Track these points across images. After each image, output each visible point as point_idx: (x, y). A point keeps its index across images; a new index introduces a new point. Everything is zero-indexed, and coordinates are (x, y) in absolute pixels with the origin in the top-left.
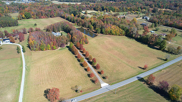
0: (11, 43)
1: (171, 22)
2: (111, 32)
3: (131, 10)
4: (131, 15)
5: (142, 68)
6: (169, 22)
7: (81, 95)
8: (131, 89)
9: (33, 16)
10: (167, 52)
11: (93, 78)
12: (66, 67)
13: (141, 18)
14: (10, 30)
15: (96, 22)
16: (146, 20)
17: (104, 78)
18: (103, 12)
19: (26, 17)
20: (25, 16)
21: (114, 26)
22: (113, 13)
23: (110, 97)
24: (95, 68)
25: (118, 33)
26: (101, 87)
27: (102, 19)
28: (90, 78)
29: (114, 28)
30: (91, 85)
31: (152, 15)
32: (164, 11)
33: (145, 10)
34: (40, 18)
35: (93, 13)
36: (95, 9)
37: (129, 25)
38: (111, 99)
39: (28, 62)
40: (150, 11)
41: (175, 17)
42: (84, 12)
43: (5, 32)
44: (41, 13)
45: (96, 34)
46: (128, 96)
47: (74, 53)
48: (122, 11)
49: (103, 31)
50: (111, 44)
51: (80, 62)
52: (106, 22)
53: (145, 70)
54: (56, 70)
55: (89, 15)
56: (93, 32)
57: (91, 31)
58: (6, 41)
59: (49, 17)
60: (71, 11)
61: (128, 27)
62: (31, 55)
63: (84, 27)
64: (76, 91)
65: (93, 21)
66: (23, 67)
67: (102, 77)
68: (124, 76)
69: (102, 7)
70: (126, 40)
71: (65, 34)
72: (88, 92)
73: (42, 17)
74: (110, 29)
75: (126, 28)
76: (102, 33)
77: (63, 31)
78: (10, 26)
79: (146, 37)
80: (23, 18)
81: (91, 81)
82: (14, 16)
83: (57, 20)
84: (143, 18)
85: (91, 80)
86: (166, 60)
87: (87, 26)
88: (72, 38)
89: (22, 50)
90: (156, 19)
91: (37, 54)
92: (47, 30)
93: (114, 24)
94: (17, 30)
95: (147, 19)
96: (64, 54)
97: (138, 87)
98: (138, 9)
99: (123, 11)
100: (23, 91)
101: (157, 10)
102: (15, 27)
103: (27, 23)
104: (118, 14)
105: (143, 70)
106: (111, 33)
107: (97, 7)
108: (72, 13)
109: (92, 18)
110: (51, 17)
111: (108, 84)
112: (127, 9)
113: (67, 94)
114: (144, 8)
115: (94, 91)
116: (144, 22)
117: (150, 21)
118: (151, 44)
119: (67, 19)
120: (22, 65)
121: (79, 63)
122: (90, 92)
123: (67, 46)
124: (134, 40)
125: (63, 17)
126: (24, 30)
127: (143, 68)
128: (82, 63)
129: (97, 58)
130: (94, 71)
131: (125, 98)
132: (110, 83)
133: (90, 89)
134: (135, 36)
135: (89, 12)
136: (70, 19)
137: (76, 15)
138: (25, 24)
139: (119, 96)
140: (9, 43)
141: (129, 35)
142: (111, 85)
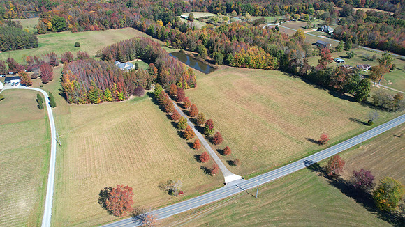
0: (24, 87)
1: (383, 39)
2: (246, 61)
3: (291, 11)
4: (291, 23)
5: (316, 142)
6: (378, 38)
7: (180, 201)
8: (290, 187)
9: (70, 26)
10: (371, 105)
11: (206, 164)
12: (146, 138)
13: (315, 30)
14: (19, 57)
15: (213, 38)
16: (326, 34)
17: (231, 163)
18: (228, 16)
19: (57, 28)
20: (54, 25)
21: (253, 48)
22: (252, 19)
23: (245, 205)
24: (211, 141)
25: (262, 62)
26: (225, 184)
27: (227, 31)
28: (201, 164)
29: (253, 52)
30: (202, 178)
31: (340, 22)
32: (367, 13)
33: (323, 11)
34: (87, 29)
35: (206, 18)
36: (210, 10)
37: (287, 44)
38: (246, 209)
39: (63, 128)
40: (335, 13)
41: (391, 27)
42: (186, 15)
43: (10, 61)
44: (90, 19)
45: (214, 65)
46: (285, 203)
47: (164, 109)
48: (272, 13)
49: (229, 59)
50: (247, 88)
51: (178, 128)
52: (235, 39)
53: (321, 147)
54: (126, 146)
55: (199, 21)
56: (207, 60)
57: (202, 60)
58: (12, 81)
59: (108, 26)
60: (157, 15)
61: (284, 50)
62: (69, 112)
63: (187, 50)
64: (170, 192)
65: (207, 37)
66: (50, 140)
67: (227, 161)
68: (274, 158)
69: (227, 5)
70: (280, 79)
71: (144, 66)
72: (196, 195)
73: (92, 27)
74: (244, 53)
75: (280, 52)
76: (226, 62)
77: (139, 58)
78: (19, 48)
79: (324, 72)
80: (48, 30)
81: (202, 171)
82: (29, 24)
83: (125, 35)
84: (319, 29)
85: (202, 168)
86: (369, 124)
87: (194, 48)
88: (159, 74)
89: (47, 101)
90: (348, 33)
91: (82, 112)
92: (104, 57)
93: (254, 43)
94: (35, 57)
95: (327, 32)
96: (141, 111)
97: (307, 182)
98: (307, 10)
99: (275, 14)
100: (52, 192)
101: (352, 10)
102: (32, 50)
103: (59, 42)
104: (263, 21)
105: (317, 147)
106: (246, 64)
107: (215, 4)
108: (159, 18)
109: (205, 29)
110: (111, 27)
111: (240, 177)
112: (282, 10)
113: (150, 199)
114: (322, 7)
115: (208, 192)
116: (322, 38)
117: (334, 36)
118: (336, 87)
119: (149, 32)
120: (49, 136)
121: (175, 130)
122: (202, 194)
123: (148, 94)
124: (299, 80)
125: (140, 28)
126: (52, 56)
127: (318, 140)
128: (183, 131)
129: (215, 120)
130: (209, 149)
131: (278, 208)
132: (245, 175)
133: (200, 187)
134: (301, 70)
135: (197, 15)
136: (154, 32)
137: (167, 23)
138: (53, 44)
139: (265, 204)
140: (19, 87)
141: (287, 67)
142: (247, 178)
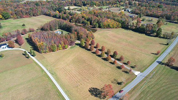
4: (113, 8)
7: (125, 86)
9: (12, 16)
11: (123, 69)
12: (90, 63)
17: (132, 67)
19: (5, 18)
20: (3, 16)
22: (98, 8)
24: (118, 60)
28: (121, 70)
30: (126, 76)
32: (138, 3)
33: (122, 3)
35: (76, 9)
36: (75, 5)
38: (151, 83)
39: (47, 65)
45: (95, 29)
46: (162, 78)
47: (88, 50)
49: (101, 25)
51: (101, 57)
55: (74, 10)
56: (90, 27)
57: (88, 27)
62: (44, 58)
63: (78, 23)
64: (119, 84)
66: (45, 72)
67: (130, 67)
68: (146, 62)
69: (83, 2)
72: (129, 83)
73: (24, 16)
74: (106, 22)
75: (121, 20)
81: (124, 73)
84: (125, 10)
85: (123, 71)
86: (167, 44)
87: (81, 22)
89: (29, 54)
94: (9, 33)
97: (163, 69)
98: (116, 3)
103: (11, 25)
104: (102, 8)
105: (157, 56)
106: (108, 27)
108: (56, 10)
110: (34, 16)
111: (140, 72)
112: (106, 3)
115: (133, 80)
117: (132, 13)
119: (55, 16)
120: (43, 70)
122: (131, 82)
123: (76, 44)
125: (49, 15)
131: (161, 80)
133: (128, 79)
134: (131, 27)
137: (61, 12)
138: (9, 26)
139: (156, 80)
140: (7, 49)
